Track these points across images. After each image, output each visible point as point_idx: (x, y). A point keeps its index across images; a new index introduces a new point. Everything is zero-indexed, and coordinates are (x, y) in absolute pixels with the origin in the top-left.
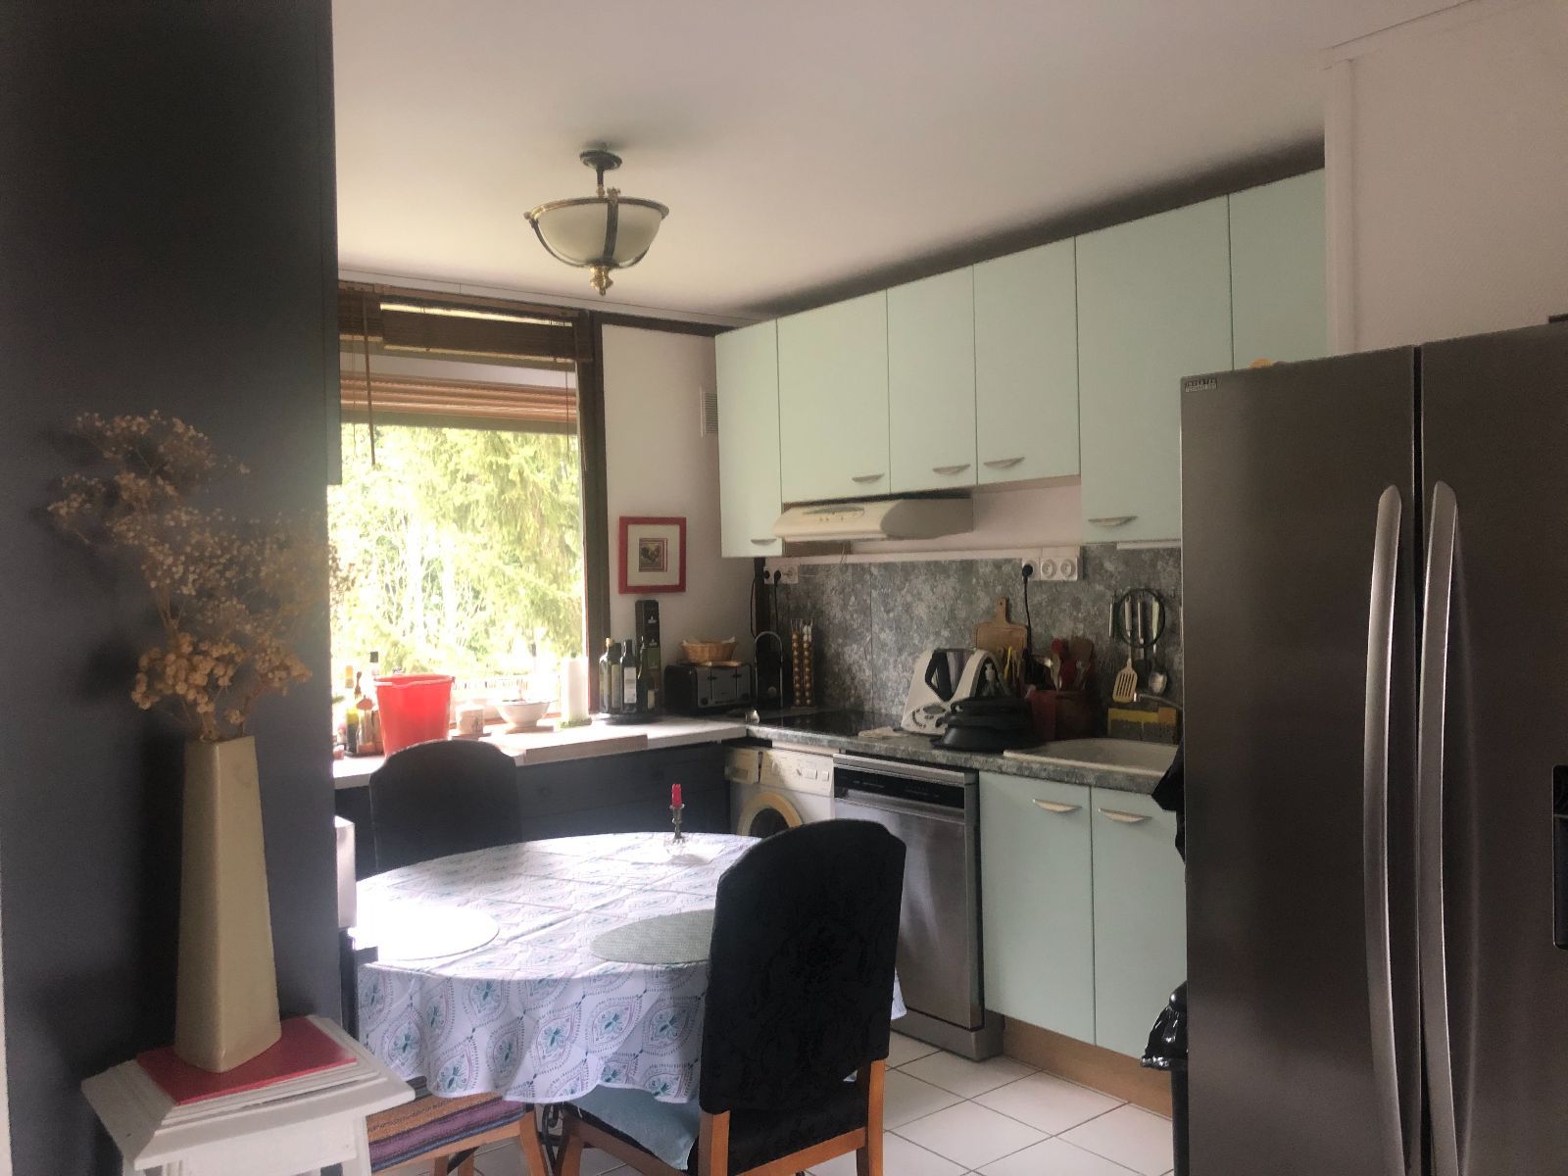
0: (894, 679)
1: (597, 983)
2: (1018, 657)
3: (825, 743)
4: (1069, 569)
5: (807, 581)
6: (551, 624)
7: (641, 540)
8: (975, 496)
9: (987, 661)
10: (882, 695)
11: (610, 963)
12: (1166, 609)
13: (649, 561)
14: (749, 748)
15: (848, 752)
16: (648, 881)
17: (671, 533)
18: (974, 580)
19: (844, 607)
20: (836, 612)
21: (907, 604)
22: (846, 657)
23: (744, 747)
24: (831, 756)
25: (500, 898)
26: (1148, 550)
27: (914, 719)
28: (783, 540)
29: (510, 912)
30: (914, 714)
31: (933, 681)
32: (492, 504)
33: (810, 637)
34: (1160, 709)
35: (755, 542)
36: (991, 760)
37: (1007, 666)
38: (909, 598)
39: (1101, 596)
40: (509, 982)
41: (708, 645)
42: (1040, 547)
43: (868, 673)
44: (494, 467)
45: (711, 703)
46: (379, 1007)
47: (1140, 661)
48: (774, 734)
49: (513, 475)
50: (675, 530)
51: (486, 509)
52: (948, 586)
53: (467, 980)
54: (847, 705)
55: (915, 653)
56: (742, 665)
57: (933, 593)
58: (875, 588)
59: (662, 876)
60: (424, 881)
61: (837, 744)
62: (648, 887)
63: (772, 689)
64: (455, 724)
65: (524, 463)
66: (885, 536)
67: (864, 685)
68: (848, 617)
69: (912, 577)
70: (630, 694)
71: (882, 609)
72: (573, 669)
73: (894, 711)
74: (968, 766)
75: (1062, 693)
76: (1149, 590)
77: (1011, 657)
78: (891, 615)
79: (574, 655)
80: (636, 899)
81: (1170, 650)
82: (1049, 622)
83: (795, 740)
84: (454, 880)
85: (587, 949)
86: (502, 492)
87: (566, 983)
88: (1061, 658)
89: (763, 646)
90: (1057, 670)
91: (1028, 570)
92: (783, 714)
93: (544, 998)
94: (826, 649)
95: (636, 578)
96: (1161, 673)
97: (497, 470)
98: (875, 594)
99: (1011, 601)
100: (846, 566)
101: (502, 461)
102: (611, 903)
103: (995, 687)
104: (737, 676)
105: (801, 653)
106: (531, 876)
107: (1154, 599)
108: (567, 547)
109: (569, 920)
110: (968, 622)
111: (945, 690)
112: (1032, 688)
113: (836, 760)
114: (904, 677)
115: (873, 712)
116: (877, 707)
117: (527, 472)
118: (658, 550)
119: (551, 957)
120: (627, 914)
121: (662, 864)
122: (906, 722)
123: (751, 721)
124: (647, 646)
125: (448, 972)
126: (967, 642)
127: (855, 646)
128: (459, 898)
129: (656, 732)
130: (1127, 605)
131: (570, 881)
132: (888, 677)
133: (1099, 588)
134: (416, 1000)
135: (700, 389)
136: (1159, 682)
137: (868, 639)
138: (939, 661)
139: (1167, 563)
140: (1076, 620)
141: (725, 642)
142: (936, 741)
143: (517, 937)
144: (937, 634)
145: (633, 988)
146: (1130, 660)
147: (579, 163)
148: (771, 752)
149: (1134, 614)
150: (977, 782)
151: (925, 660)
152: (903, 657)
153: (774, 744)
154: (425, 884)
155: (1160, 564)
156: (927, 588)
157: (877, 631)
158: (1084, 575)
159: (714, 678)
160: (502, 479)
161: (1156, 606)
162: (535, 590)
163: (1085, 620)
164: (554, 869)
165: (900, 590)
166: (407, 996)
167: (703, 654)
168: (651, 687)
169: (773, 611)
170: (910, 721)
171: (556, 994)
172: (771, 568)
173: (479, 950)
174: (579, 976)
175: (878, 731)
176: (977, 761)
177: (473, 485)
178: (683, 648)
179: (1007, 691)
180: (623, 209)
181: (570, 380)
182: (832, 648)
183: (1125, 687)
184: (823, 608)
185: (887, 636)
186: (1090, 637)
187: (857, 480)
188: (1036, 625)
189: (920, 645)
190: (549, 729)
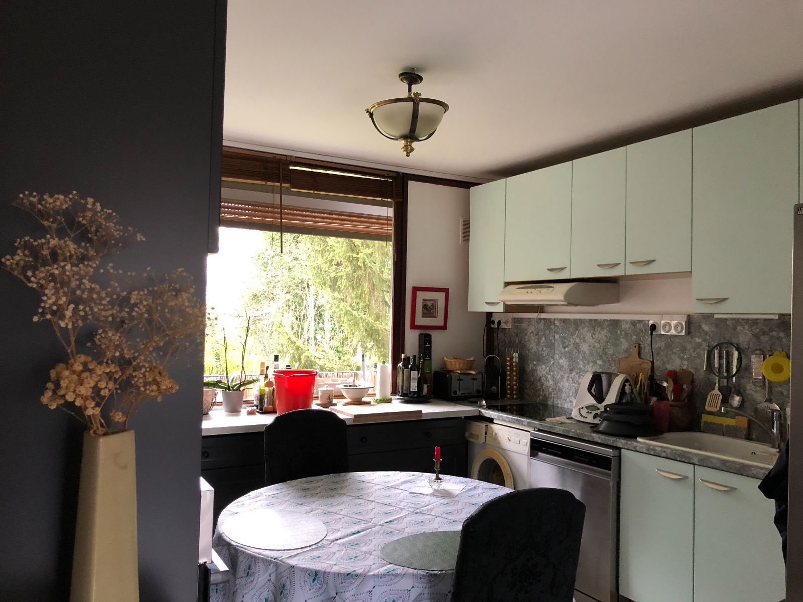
0: (567, 387)
1: (383, 579)
2: (645, 381)
3: (526, 424)
4: (679, 328)
5: (516, 327)
6: (375, 342)
7: (423, 300)
8: (621, 282)
9: (627, 381)
10: (559, 396)
11: (392, 565)
12: (743, 355)
13: (428, 312)
14: (480, 422)
15: (539, 430)
16: (417, 506)
17: (440, 297)
18: (619, 332)
19: (538, 344)
20: (533, 346)
21: (577, 344)
22: (538, 372)
23: (477, 422)
24: (529, 432)
25: (330, 510)
26: (732, 319)
27: (580, 411)
28: (504, 303)
29: (335, 520)
30: (580, 409)
31: (593, 391)
32: (349, 278)
33: (517, 359)
34: (737, 417)
35: (487, 303)
36: (629, 442)
37: (638, 386)
38: (578, 340)
39: (699, 345)
40: (329, 573)
41: (458, 361)
42: (662, 314)
43: (551, 382)
44: (351, 259)
45: (459, 393)
46: (251, 579)
47: (724, 386)
48: (495, 415)
49: (360, 263)
50: (443, 295)
51: (345, 281)
52: (603, 334)
53: (304, 568)
54: (538, 400)
55: (581, 373)
56: (478, 374)
57: (593, 338)
58: (557, 333)
59: (428, 503)
60: (289, 494)
61: (533, 425)
62: (418, 511)
63: (494, 388)
64: (318, 397)
65: (366, 257)
66: (566, 303)
67: (549, 389)
68: (540, 349)
69: (580, 328)
70: (414, 386)
71: (561, 346)
72: (383, 370)
73: (566, 406)
74: (615, 445)
75: (674, 403)
76: (732, 344)
77: (641, 380)
78: (567, 349)
79: (384, 362)
80: (409, 519)
81: (742, 381)
82: (665, 359)
83: (507, 420)
84: (307, 494)
85: (378, 553)
86: (354, 272)
87: (363, 576)
88: (673, 381)
89: (490, 363)
90: (671, 389)
91: (653, 327)
92: (499, 403)
93: (348, 586)
94: (526, 367)
95: (420, 320)
96: (738, 395)
97: (352, 260)
98: (557, 336)
99: (642, 346)
100: (541, 319)
101: (355, 255)
102: (396, 519)
103: (631, 397)
104: (474, 379)
105: (511, 370)
106: (350, 496)
107: (734, 349)
108: (386, 302)
109: (370, 530)
110: (613, 356)
111: (600, 397)
112: (654, 399)
113: (532, 434)
114: (573, 386)
115: (553, 406)
116: (556, 402)
117: (367, 261)
118: (433, 305)
119: (356, 557)
120: (404, 529)
121: (427, 495)
122: (575, 414)
123: (481, 406)
124: (424, 359)
125: (293, 562)
126: (613, 368)
127: (544, 366)
128: (307, 508)
129: (427, 409)
130: (716, 352)
131: (372, 501)
132: (563, 386)
133: (698, 340)
134: (273, 578)
135: (461, 217)
136: (736, 400)
137: (552, 362)
138: (596, 379)
139: (744, 328)
140: (682, 359)
141: (468, 359)
142: (594, 428)
143: (337, 540)
144: (595, 362)
145: (406, 584)
146: (717, 385)
147: (399, 80)
148: (493, 426)
149: (720, 358)
150: (620, 457)
151: (588, 378)
152: (573, 375)
153: (494, 422)
154: (289, 496)
155: (739, 328)
156: (589, 335)
157: (557, 359)
158: (689, 332)
159: (461, 380)
160: (355, 265)
161: (736, 354)
162: (368, 324)
163: (688, 359)
164: (364, 492)
165: (572, 335)
166: (268, 574)
167: (455, 366)
168: (426, 383)
169: (496, 343)
170: (577, 413)
171: (356, 584)
172: (496, 319)
173: (314, 547)
174: (371, 573)
175: (557, 419)
176: (621, 442)
177: (341, 268)
178: (445, 361)
179: (639, 400)
180: (422, 105)
181: (389, 212)
182: (530, 367)
183: (713, 401)
184: (525, 343)
185: (563, 362)
186: (692, 370)
187: (551, 270)
188: (657, 360)
189: (583, 368)
190: (368, 403)
